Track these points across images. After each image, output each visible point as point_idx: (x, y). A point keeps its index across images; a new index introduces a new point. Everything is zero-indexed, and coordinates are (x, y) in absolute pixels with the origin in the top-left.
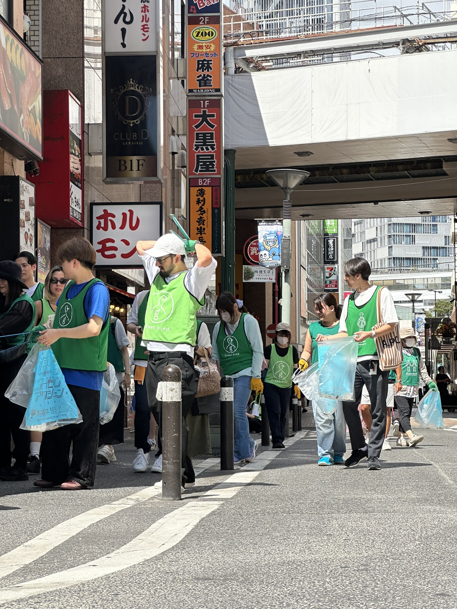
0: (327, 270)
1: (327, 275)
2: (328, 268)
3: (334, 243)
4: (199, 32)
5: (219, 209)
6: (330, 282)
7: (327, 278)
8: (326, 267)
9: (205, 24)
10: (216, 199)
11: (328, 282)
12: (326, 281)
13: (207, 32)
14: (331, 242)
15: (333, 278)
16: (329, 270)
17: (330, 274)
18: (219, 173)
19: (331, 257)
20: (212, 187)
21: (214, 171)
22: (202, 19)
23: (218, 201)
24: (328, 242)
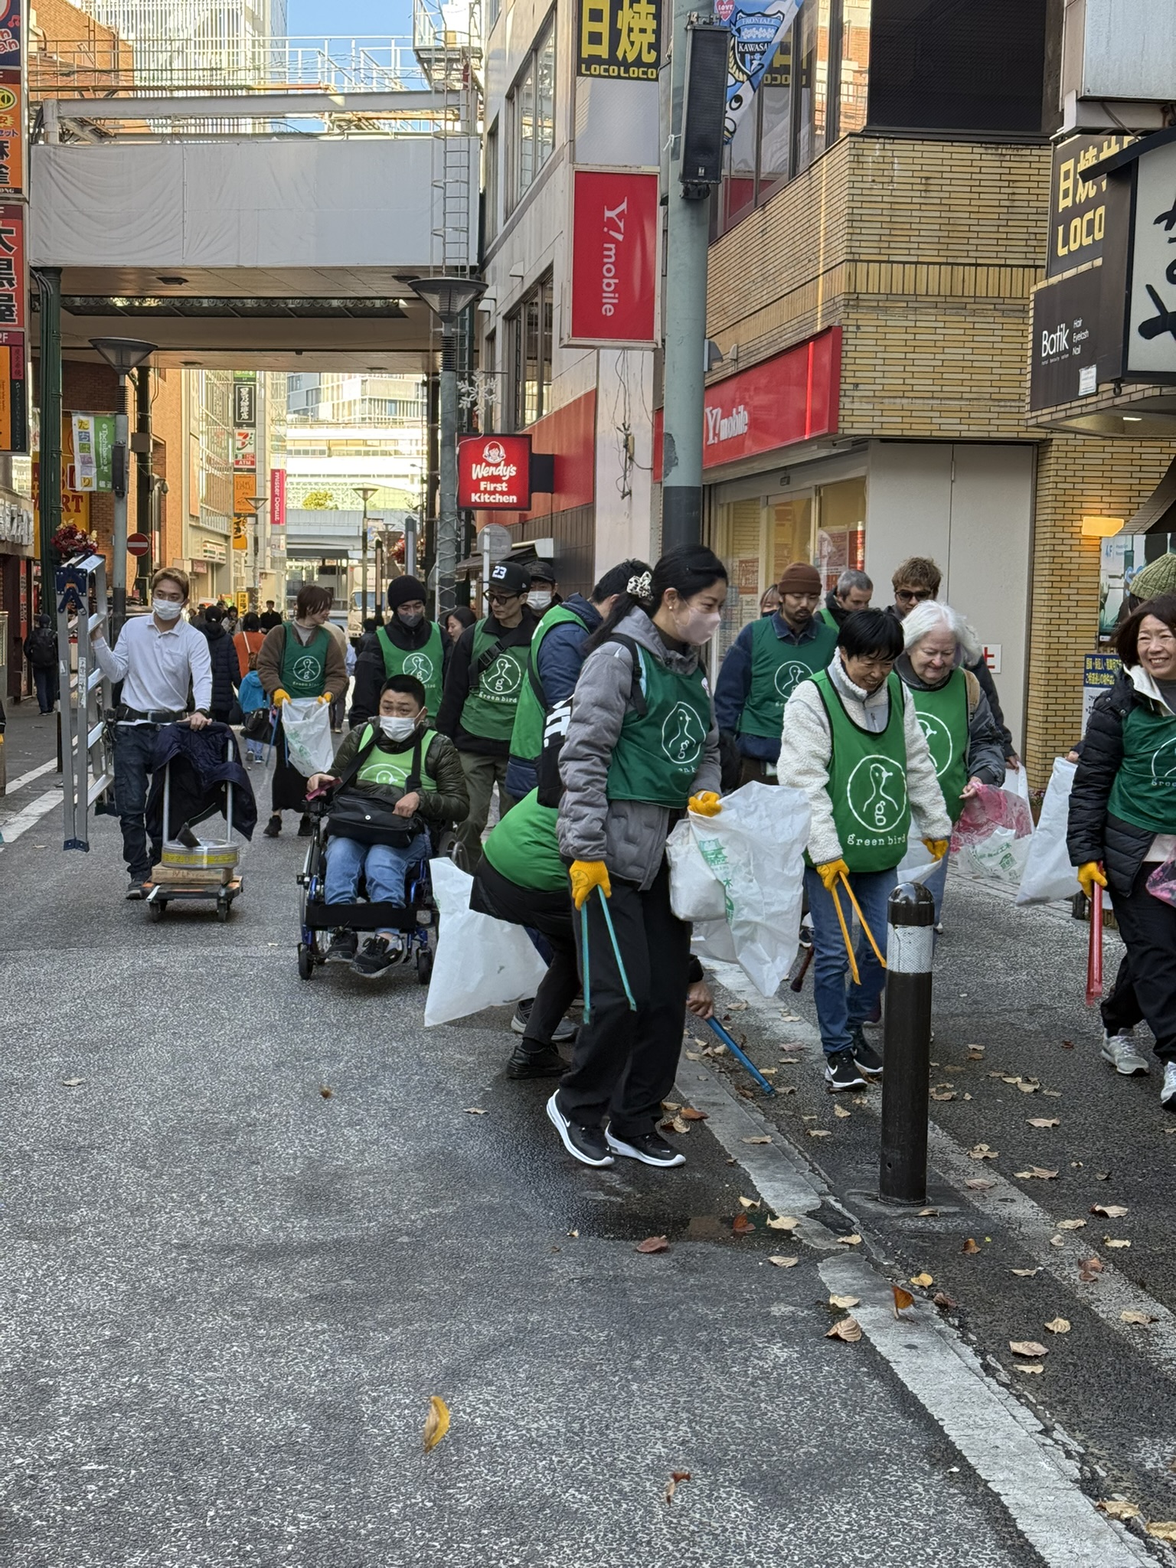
0: (238, 437)
1: (239, 444)
2: (240, 434)
3: (250, 393)
5: (23, 383)
6: (244, 456)
7: (239, 449)
8: (237, 431)
10: (18, 365)
11: (240, 457)
12: (236, 456)
14: (244, 392)
15: (249, 449)
16: (241, 438)
17: (243, 443)
18: (21, 325)
19: (245, 416)
20: (11, 346)
21: (14, 320)
23: (21, 368)
24: (240, 392)
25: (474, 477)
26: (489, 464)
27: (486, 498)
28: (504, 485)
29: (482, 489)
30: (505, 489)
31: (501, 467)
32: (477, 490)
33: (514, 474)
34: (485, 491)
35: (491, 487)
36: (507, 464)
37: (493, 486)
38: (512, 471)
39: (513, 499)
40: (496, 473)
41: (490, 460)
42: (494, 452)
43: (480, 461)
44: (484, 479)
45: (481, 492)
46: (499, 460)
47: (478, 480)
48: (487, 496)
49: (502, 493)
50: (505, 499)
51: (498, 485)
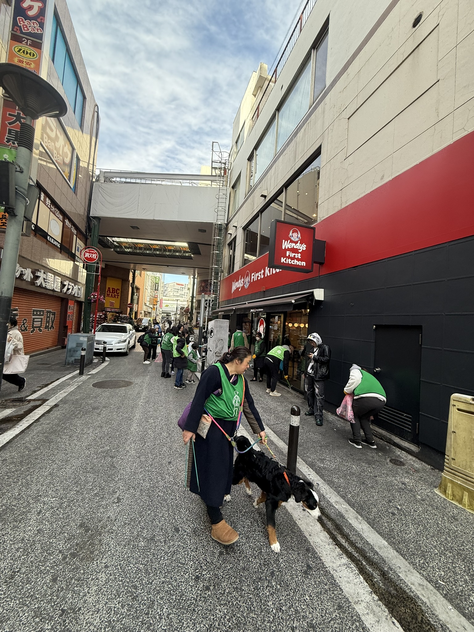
0: (155, 292)
4: (20, 50)
9: (27, 45)
13: (29, 52)
22: (25, 40)
25: (283, 248)
26: (292, 241)
27: (289, 261)
28: (299, 255)
29: (287, 255)
30: (300, 257)
31: (298, 244)
32: (285, 256)
33: (305, 249)
34: (289, 257)
35: (292, 255)
36: (301, 243)
37: (293, 254)
38: (303, 247)
39: (304, 264)
40: (295, 247)
41: (292, 239)
42: (295, 235)
43: (288, 239)
44: (289, 249)
45: (287, 257)
46: (297, 240)
47: (286, 250)
48: (290, 260)
49: (298, 259)
50: (299, 263)
51: (296, 255)
